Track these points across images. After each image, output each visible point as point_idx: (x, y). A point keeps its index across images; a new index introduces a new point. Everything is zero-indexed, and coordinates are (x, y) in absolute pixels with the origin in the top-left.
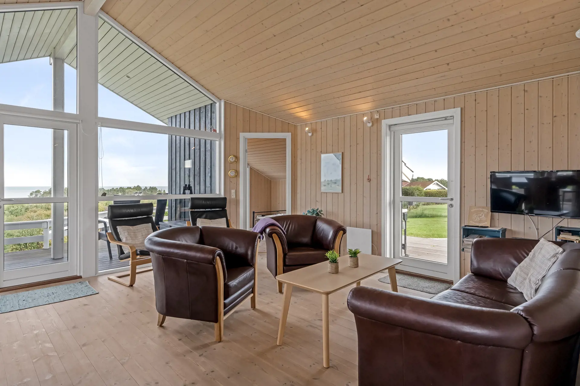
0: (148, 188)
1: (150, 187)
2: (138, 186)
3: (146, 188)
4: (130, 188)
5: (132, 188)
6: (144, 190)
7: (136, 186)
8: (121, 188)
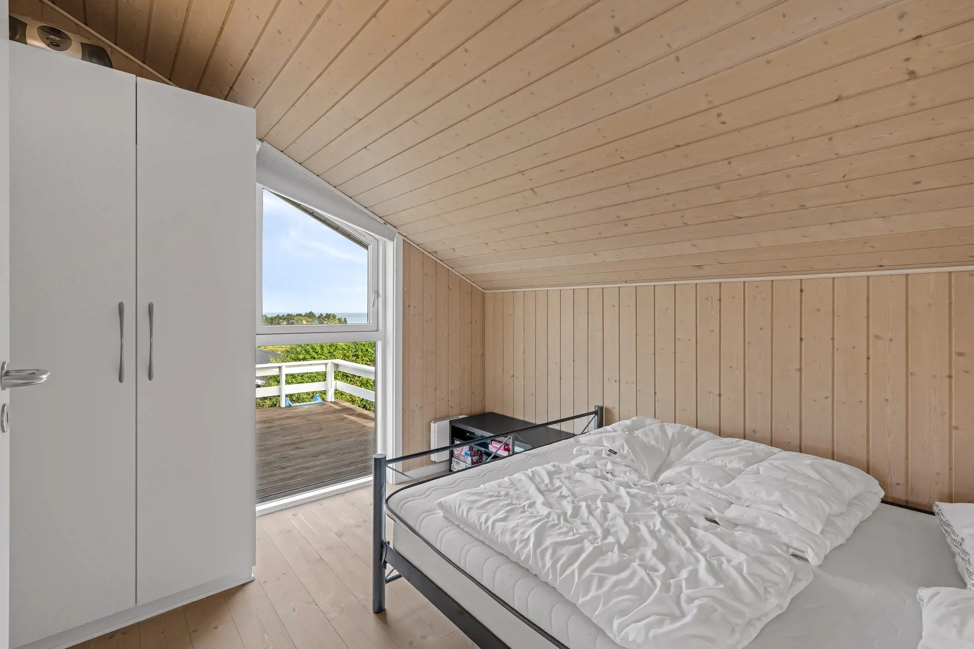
0: (324, 315)
1: (327, 314)
2: (311, 313)
3: (321, 315)
4: (301, 315)
5: (303, 315)
6: (319, 317)
7: (308, 312)
8: (288, 315)
